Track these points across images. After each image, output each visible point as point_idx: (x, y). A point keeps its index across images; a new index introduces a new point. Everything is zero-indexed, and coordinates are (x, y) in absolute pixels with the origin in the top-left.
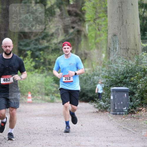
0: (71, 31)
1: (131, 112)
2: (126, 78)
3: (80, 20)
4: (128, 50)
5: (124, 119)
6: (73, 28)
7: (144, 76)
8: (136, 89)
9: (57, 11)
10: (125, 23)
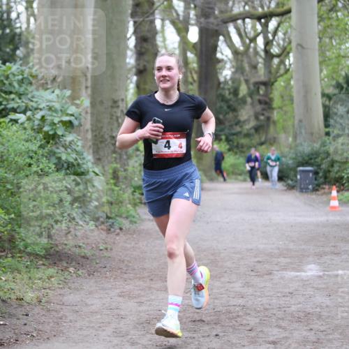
0: (262, 118)
1: (315, 190)
2: (311, 159)
3: (269, 108)
4: (312, 134)
5: (309, 196)
6: (263, 115)
7: (327, 157)
8: (321, 169)
9: (249, 100)
10: (309, 110)
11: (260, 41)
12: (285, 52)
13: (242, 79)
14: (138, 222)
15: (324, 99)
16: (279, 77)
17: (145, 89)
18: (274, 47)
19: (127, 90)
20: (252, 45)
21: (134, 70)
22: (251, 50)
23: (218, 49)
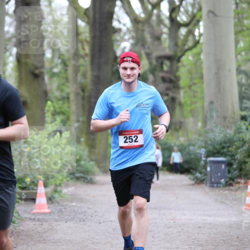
1: (228, 184)
2: (223, 148)
3: (174, 87)
4: (225, 118)
5: (221, 191)
6: (167, 95)
7: (243, 146)
8: (235, 160)
9: (151, 77)
10: (222, 90)
11: (165, 7)
12: (194, 21)
13: (143, 52)
14: (17, 222)
15: (240, 76)
16: (187, 50)
17: (26, 64)
18: (180, 14)
19: (5, 64)
20: (155, 11)
21: (14, 40)
22: (154, 18)
23: (115, 16)
